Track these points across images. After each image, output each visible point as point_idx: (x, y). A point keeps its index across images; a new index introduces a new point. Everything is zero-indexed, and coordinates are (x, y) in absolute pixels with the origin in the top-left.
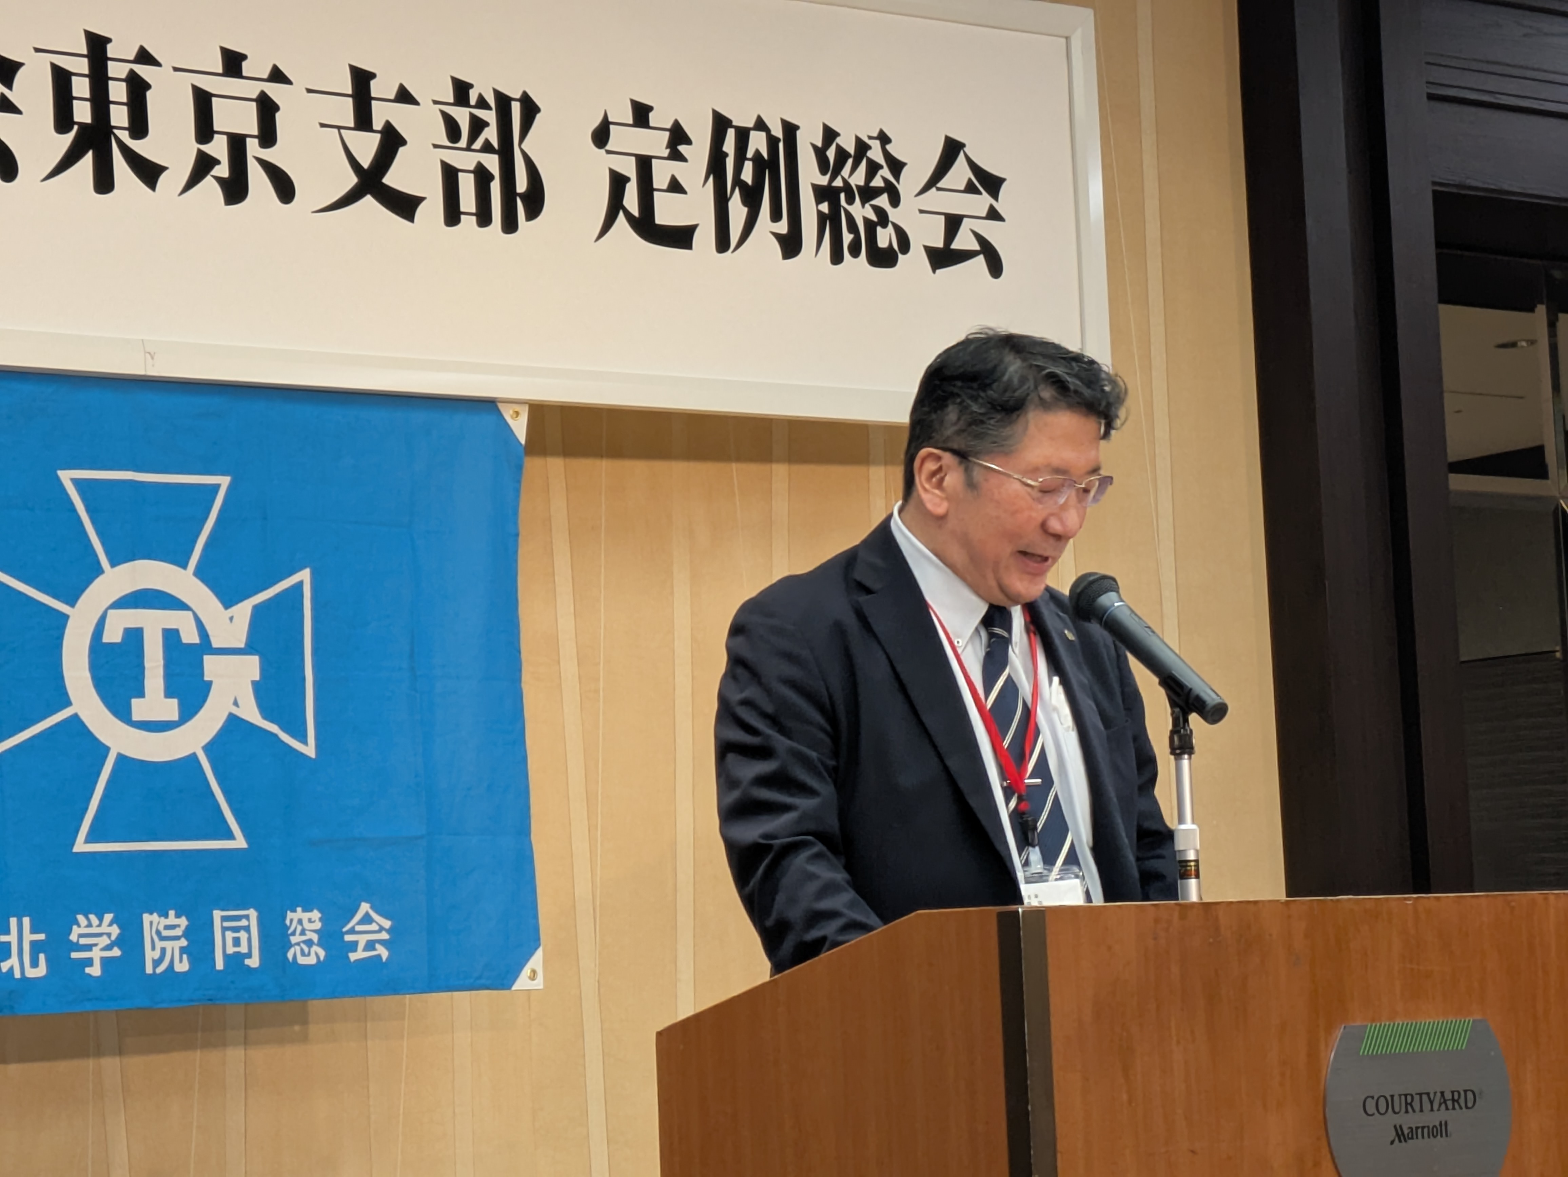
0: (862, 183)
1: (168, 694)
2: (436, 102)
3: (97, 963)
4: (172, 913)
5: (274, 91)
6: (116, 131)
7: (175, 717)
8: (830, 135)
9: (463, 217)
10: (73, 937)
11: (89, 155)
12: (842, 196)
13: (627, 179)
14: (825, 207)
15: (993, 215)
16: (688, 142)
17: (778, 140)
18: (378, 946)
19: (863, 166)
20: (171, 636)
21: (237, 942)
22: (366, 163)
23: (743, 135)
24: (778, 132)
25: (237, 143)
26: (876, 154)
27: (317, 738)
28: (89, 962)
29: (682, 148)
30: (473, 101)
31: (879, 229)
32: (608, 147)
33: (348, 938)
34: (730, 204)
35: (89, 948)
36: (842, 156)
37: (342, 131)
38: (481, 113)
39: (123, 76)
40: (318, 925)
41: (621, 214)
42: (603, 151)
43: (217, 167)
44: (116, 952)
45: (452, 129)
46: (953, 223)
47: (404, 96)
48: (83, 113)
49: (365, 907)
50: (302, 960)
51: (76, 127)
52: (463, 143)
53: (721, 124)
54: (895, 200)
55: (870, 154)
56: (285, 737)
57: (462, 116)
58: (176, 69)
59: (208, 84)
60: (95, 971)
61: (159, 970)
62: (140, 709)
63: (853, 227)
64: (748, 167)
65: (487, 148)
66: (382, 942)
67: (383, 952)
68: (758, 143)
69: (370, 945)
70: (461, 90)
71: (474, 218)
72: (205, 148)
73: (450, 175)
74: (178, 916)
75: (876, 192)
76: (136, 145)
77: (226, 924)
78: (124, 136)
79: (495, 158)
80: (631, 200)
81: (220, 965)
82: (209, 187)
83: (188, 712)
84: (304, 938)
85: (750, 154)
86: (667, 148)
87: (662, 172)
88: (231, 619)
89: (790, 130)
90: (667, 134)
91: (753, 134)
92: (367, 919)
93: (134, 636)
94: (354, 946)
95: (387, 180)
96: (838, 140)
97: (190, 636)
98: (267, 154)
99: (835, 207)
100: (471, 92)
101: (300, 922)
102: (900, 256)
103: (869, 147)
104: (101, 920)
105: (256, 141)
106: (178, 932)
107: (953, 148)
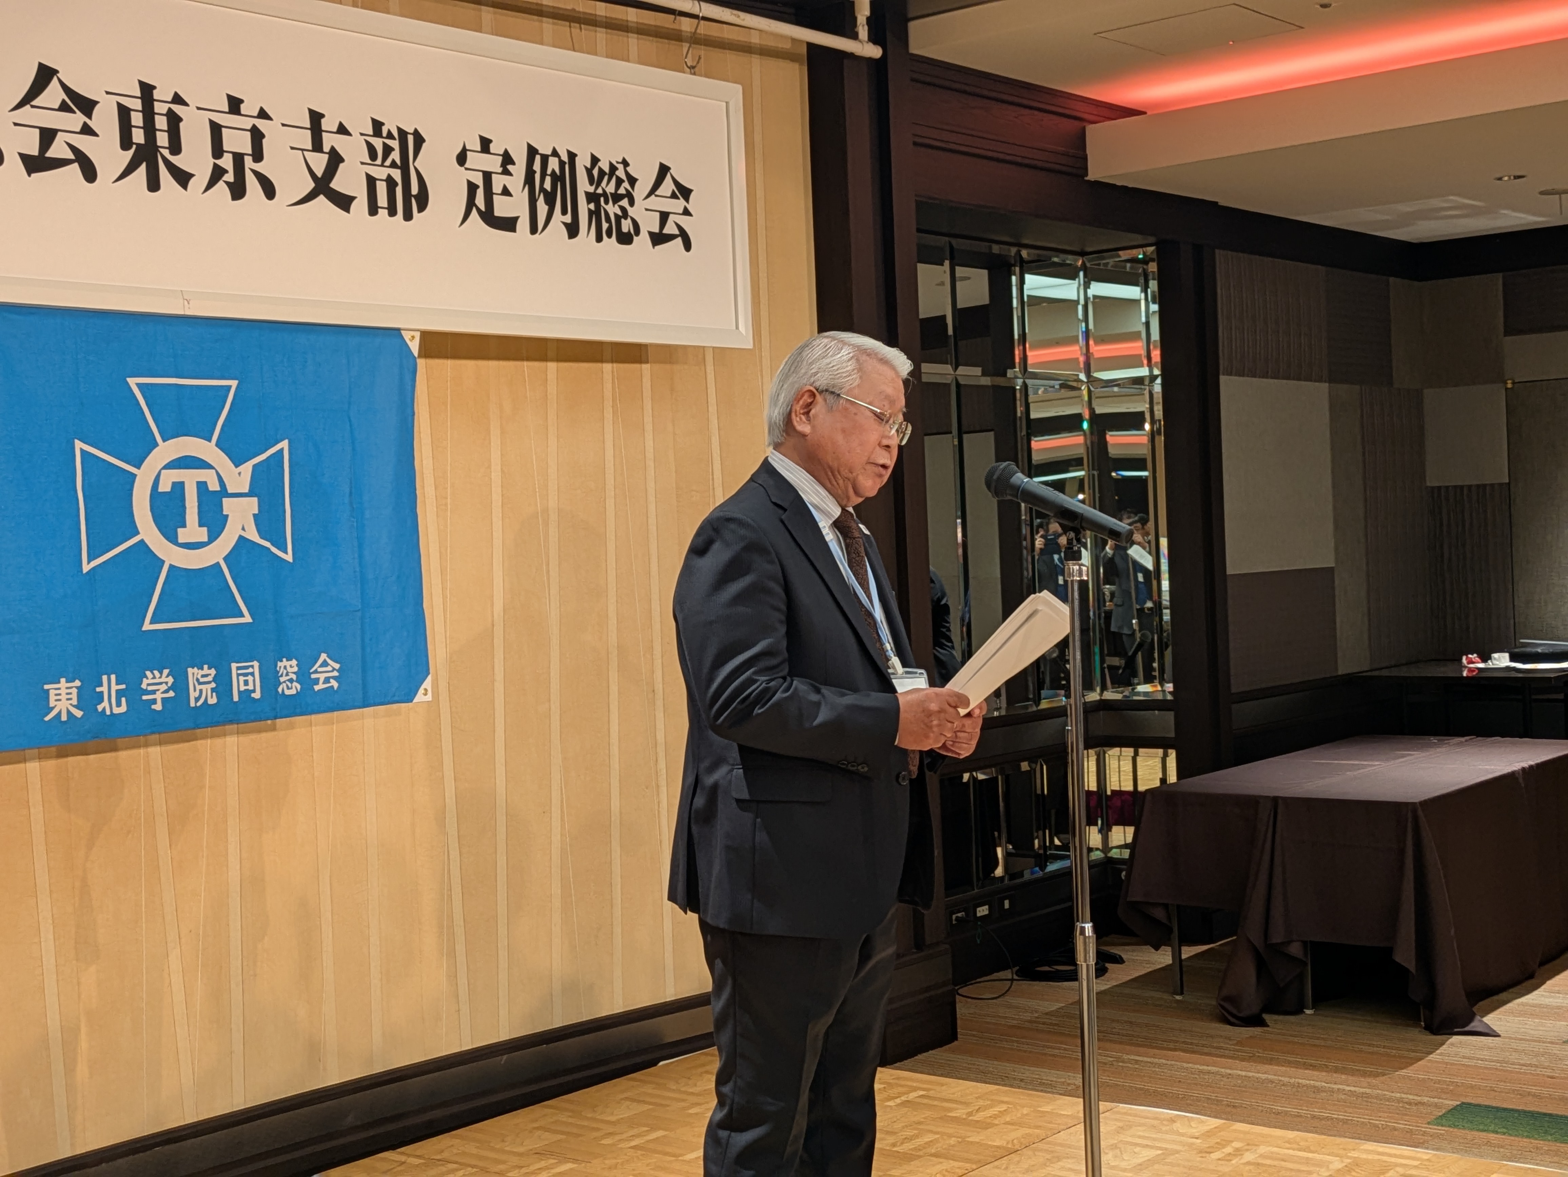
0: (613, 191)
1: (201, 525)
2: (362, 134)
3: (159, 702)
4: (206, 667)
5: (261, 124)
6: (161, 150)
7: (205, 539)
8: (595, 160)
9: (380, 210)
10: (144, 686)
11: (144, 165)
12: (602, 199)
13: (478, 187)
14: (592, 206)
15: (686, 212)
16: (513, 163)
17: (565, 163)
18: (331, 680)
19: (614, 179)
20: (202, 487)
21: (246, 683)
22: (319, 173)
23: (545, 159)
24: (565, 158)
25: (238, 159)
26: (620, 173)
28: (154, 701)
29: (510, 167)
30: (385, 134)
31: (623, 220)
32: (467, 166)
33: (313, 676)
34: (538, 203)
35: (154, 692)
36: (602, 173)
37: (304, 152)
38: (389, 142)
39: (165, 112)
40: (296, 669)
41: (474, 209)
42: (463, 168)
43: (226, 175)
44: (171, 694)
45: (372, 152)
46: (664, 217)
47: (342, 130)
48: (138, 136)
49: (324, 656)
50: (287, 692)
51: (134, 146)
52: (379, 162)
53: (532, 152)
54: (632, 203)
55: (617, 173)
56: (273, 549)
57: (378, 143)
58: (198, 108)
59: (219, 119)
60: (158, 707)
61: (199, 704)
62: (183, 535)
63: (608, 219)
64: (548, 180)
65: (393, 165)
66: (334, 678)
67: (334, 684)
68: (553, 164)
69: (327, 680)
70: (377, 126)
71: (386, 211)
72: (218, 162)
73: (371, 181)
74: (209, 668)
75: (622, 197)
76: (173, 159)
77: (239, 672)
78: (166, 153)
79: (398, 171)
80: (480, 201)
81: (236, 698)
82: (221, 187)
83: (213, 536)
84: (288, 678)
85: (549, 172)
86: (501, 167)
87: (498, 183)
88: (240, 473)
89: (572, 156)
90: (501, 158)
91: (551, 159)
92: (326, 664)
93: (179, 487)
94: (317, 681)
95: (333, 185)
96: (600, 164)
97: (214, 486)
98: (258, 167)
99: (598, 206)
100: (383, 128)
101: (285, 667)
102: (635, 238)
103: (617, 169)
104: (161, 673)
105: (251, 158)
106: (210, 678)
107: (664, 170)
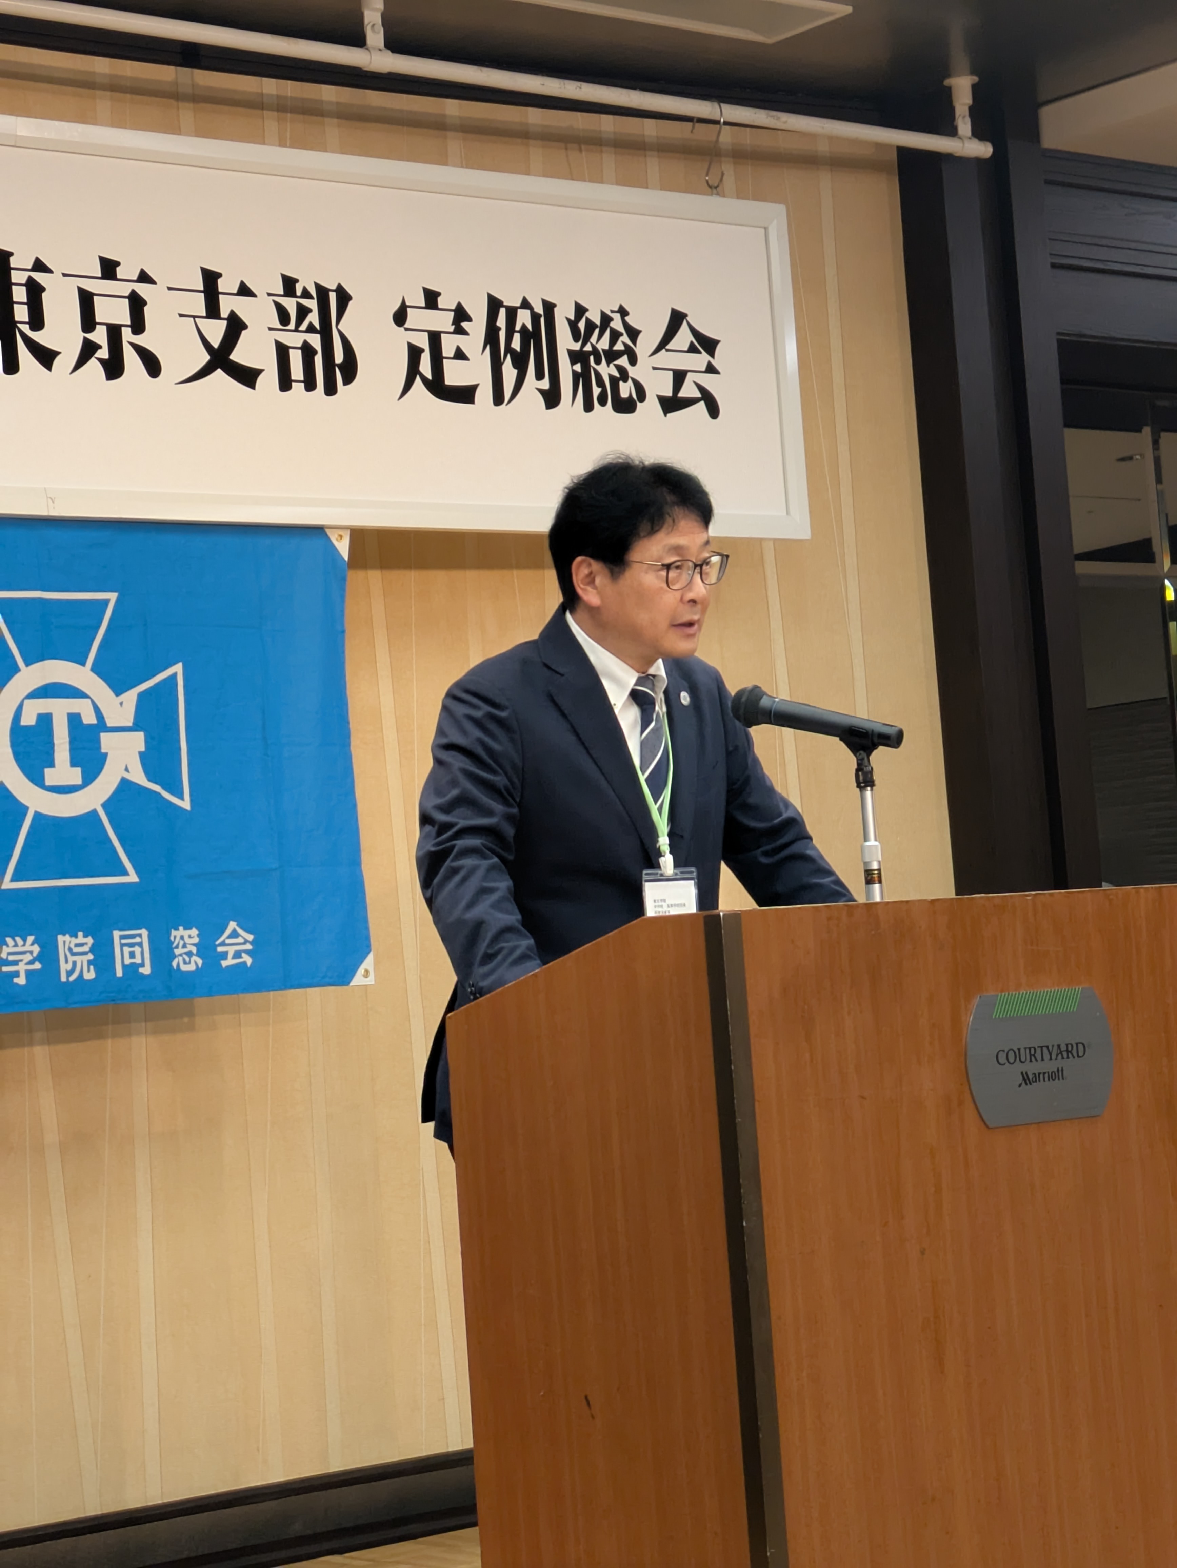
0: (607, 347)
1: (73, 764)
2: (269, 295)
3: (23, 975)
4: (80, 934)
5: (142, 289)
6: (19, 325)
7: (79, 781)
8: (580, 310)
9: (294, 384)
10: (4, 955)
12: (592, 358)
13: (423, 350)
14: (578, 367)
15: (711, 369)
16: (469, 319)
17: (540, 316)
18: (243, 955)
19: (607, 334)
20: (74, 719)
21: (132, 955)
22: (216, 344)
23: (512, 313)
24: (539, 309)
25: (114, 332)
26: (617, 324)
27: (191, 795)
28: (17, 974)
29: (465, 325)
30: (299, 292)
31: (621, 383)
32: (406, 326)
33: (220, 949)
34: (504, 367)
35: (16, 963)
36: (591, 326)
37: (197, 319)
38: (305, 302)
39: (23, 281)
40: (196, 940)
41: (418, 378)
42: (402, 329)
43: (99, 351)
44: (37, 966)
45: (283, 315)
46: (679, 377)
47: (244, 291)
49: (232, 925)
50: (184, 968)
52: (292, 326)
53: (494, 304)
54: (633, 361)
55: (612, 324)
56: (166, 795)
57: (290, 305)
58: (65, 275)
59: (90, 286)
60: (21, 980)
61: (72, 979)
62: (51, 776)
63: (600, 382)
64: (517, 338)
65: (311, 329)
66: (247, 952)
67: (249, 960)
68: (524, 318)
69: (237, 955)
70: (289, 285)
71: (302, 385)
72: (89, 336)
73: (282, 351)
74: (85, 936)
75: (619, 354)
76: (34, 336)
77: (124, 941)
78: (26, 328)
79: (318, 337)
80: (425, 367)
81: (119, 973)
82: (94, 367)
83: (89, 778)
84: (185, 950)
85: (518, 328)
86: (452, 324)
87: (448, 345)
88: (121, 704)
89: (549, 307)
90: (452, 313)
91: (519, 311)
92: (234, 934)
93: (45, 720)
94: (224, 955)
95: (233, 357)
96: (587, 314)
97: (90, 718)
98: (139, 340)
99: (586, 367)
100: (297, 285)
101: (182, 938)
102: (639, 404)
103: (611, 319)
104: (25, 940)
105: (129, 329)
106: (86, 949)
107: (677, 319)
